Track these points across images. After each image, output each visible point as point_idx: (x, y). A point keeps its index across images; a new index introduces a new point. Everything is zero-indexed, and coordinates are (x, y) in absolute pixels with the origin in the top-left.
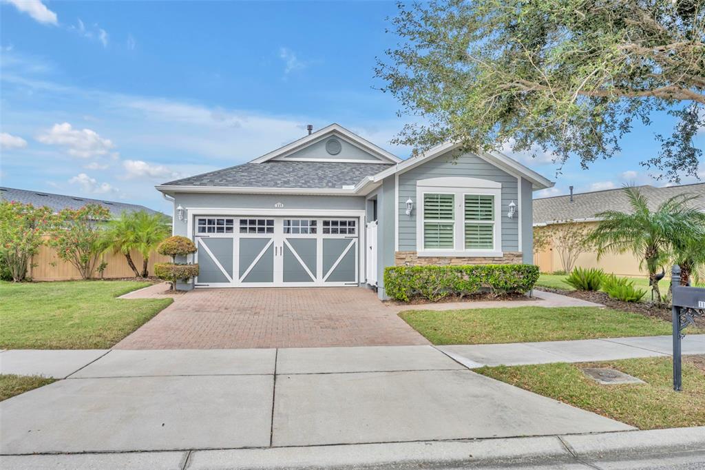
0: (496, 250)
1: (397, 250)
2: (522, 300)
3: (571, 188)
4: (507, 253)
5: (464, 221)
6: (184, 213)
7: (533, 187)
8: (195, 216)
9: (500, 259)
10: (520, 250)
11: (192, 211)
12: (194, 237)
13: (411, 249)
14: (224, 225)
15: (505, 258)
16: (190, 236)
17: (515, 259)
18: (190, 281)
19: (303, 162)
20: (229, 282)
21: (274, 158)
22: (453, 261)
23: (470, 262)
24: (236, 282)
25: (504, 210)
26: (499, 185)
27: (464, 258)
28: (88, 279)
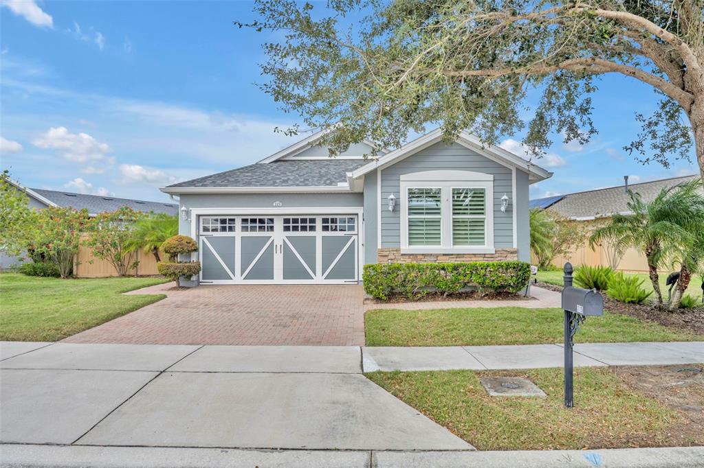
0: (488, 247)
1: (379, 247)
2: (512, 299)
3: (626, 178)
4: (500, 249)
5: (452, 216)
6: (188, 213)
7: (530, 180)
8: (199, 216)
9: (492, 256)
10: (515, 246)
11: (195, 211)
12: (198, 236)
13: (394, 246)
14: (226, 223)
15: (497, 255)
16: (193, 237)
17: (509, 255)
19: (311, 160)
20: (232, 279)
21: (283, 157)
22: (439, 258)
23: (457, 259)
24: (238, 279)
25: (496, 205)
26: (491, 177)
27: (452, 255)
28: (124, 276)
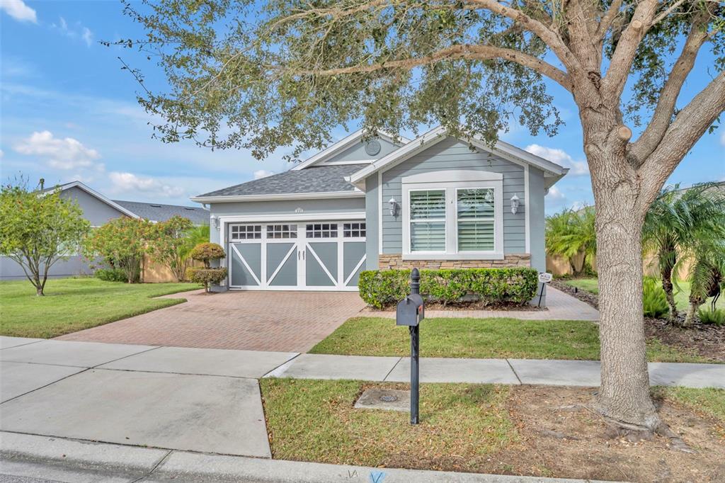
0: (497, 252)
1: (381, 253)
2: (518, 310)
4: (510, 255)
5: (457, 220)
6: (217, 221)
7: (545, 176)
8: (228, 224)
9: (501, 262)
10: (528, 251)
11: (224, 219)
12: (227, 243)
13: (396, 252)
14: (252, 230)
15: (507, 261)
16: (222, 244)
17: (520, 261)
18: (223, 283)
19: (343, 165)
20: (258, 285)
21: (315, 163)
22: (443, 264)
23: (463, 266)
24: (264, 285)
25: (506, 206)
26: (500, 176)
27: (457, 261)
28: (180, 281)
